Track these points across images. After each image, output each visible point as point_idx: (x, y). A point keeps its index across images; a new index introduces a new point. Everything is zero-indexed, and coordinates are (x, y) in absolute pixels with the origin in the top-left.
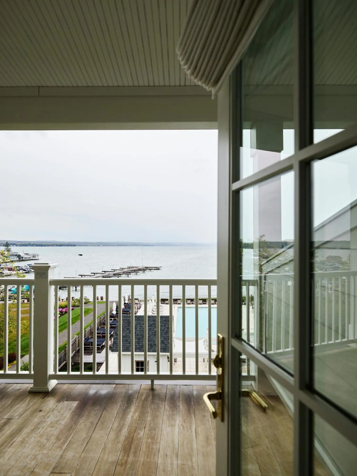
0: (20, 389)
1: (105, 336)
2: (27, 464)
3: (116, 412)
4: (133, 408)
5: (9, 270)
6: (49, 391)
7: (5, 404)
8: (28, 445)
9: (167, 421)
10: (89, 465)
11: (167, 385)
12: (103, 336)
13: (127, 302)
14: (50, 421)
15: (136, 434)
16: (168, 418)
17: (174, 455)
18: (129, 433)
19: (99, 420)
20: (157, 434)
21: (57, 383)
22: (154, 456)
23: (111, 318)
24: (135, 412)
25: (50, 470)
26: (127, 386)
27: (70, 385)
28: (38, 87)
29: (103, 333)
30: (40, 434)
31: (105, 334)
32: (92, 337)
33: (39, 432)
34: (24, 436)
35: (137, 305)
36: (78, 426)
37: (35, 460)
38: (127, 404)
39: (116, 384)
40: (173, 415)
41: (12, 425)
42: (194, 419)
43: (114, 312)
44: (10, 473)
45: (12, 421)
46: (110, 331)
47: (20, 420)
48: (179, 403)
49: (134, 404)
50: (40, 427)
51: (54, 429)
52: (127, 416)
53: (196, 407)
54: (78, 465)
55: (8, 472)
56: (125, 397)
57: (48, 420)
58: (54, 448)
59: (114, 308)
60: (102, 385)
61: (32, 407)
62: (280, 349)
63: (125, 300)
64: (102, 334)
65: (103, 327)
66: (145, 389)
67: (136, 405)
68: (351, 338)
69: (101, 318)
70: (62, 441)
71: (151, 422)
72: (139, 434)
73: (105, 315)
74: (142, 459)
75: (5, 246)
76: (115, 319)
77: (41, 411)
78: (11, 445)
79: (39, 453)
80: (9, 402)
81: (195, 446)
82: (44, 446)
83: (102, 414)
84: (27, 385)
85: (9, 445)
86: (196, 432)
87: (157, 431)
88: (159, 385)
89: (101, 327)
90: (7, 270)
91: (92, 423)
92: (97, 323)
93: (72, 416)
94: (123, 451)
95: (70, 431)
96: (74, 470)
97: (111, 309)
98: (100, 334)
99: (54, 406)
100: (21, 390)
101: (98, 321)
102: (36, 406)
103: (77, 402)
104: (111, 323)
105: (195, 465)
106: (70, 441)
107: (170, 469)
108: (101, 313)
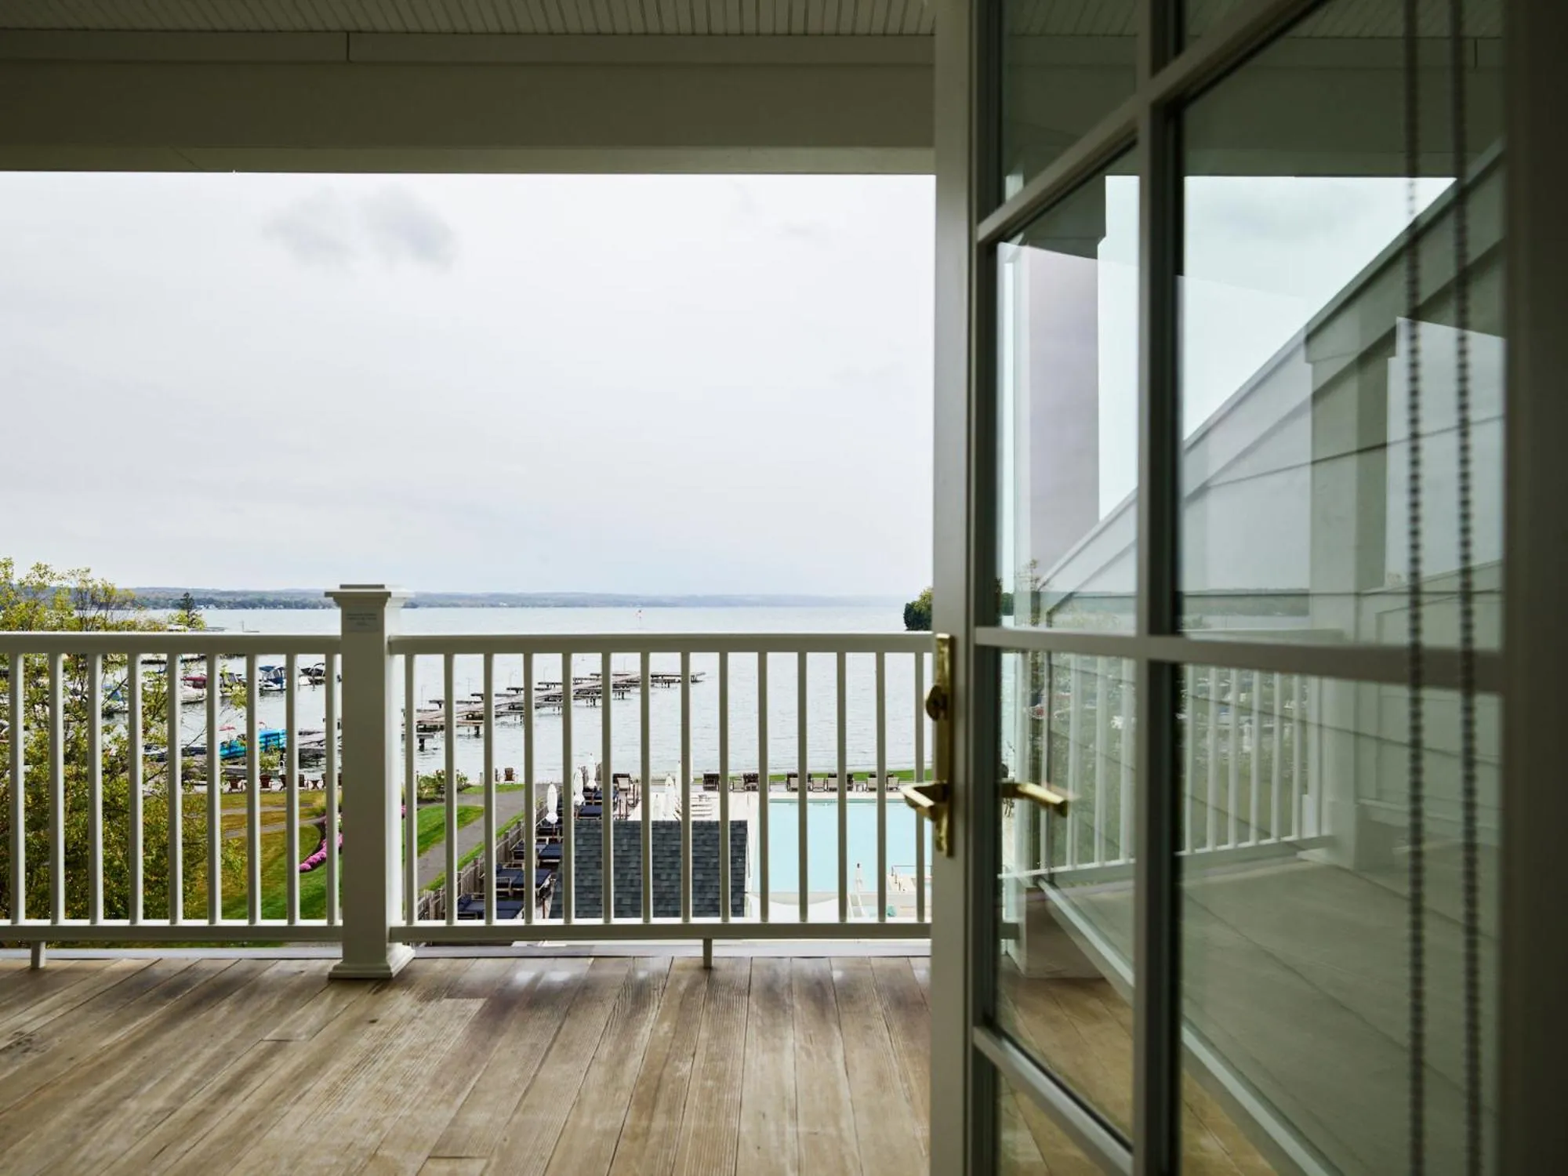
0: (302, 972)
1: (522, 893)
2: (355, 1139)
3: (603, 1021)
4: (652, 1012)
5: (195, 686)
6: (391, 974)
7: (261, 1007)
8: (351, 1098)
9: (757, 1040)
10: (538, 1138)
11: (752, 958)
12: (516, 893)
13: (592, 784)
14: (408, 1043)
15: (667, 1069)
16: (762, 1032)
17: (787, 1115)
18: (649, 1067)
19: (554, 1040)
20: (732, 1070)
21: (414, 956)
22: (728, 1116)
23: (543, 838)
24: (660, 1021)
25: (426, 1152)
26: (629, 962)
27: (453, 960)
28: (345, 35)
29: (518, 882)
30: (381, 1073)
31: (521, 886)
32: (481, 897)
33: (376, 1069)
34: (334, 1079)
35: (626, 794)
36: (492, 1055)
37: (378, 1132)
38: (632, 1003)
39: (595, 957)
40: (774, 1025)
41: (293, 1056)
42: (838, 1034)
43: (552, 817)
44: (306, 1159)
45: (291, 1044)
46: (537, 876)
47: (316, 1045)
48: (792, 998)
49: (657, 1003)
50: (379, 1057)
51: (421, 1061)
52: (637, 1030)
53: (842, 1008)
54: (505, 1140)
55: (300, 1157)
56: (625, 986)
57: (401, 1041)
58: (427, 1104)
59: (552, 803)
60: (552, 959)
61: (345, 1014)
62: (1092, 861)
63: (585, 779)
64: (513, 886)
65: (515, 866)
66: (684, 968)
67: (661, 1004)
68: (1310, 833)
69: (510, 836)
70: (448, 1088)
71: (711, 1042)
72: (677, 1069)
73: (523, 825)
74: (691, 1122)
75: (182, 607)
76: (556, 840)
77: (374, 1022)
78: (300, 1098)
79: (383, 1116)
80: (274, 1002)
81: (844, 1092)
82: (398, 1098)
83: (560, 1028)
84: (321, 963)
85: (293, 1100)
86: (846, 1063)
87: (730, 1061)
88: (728, 960)
89: (510, 866)
90: (188, 685)
91: (533, 1046)
92: (497, 851)
93: (471, 1031)
94: (633, 1107)
95: (469, 1065)
96: (496, 1150)
97: (541, 807)
98: (505, 885)
99: (412, 1010)
100: (304, 975)
101: (499, 846)
102: (358, 1011)
103: (481, 999)
104: (540, 851)
105: (848, 1135)
106: (474, 1087)
107: (774, 1142)
108: (509, 819)
